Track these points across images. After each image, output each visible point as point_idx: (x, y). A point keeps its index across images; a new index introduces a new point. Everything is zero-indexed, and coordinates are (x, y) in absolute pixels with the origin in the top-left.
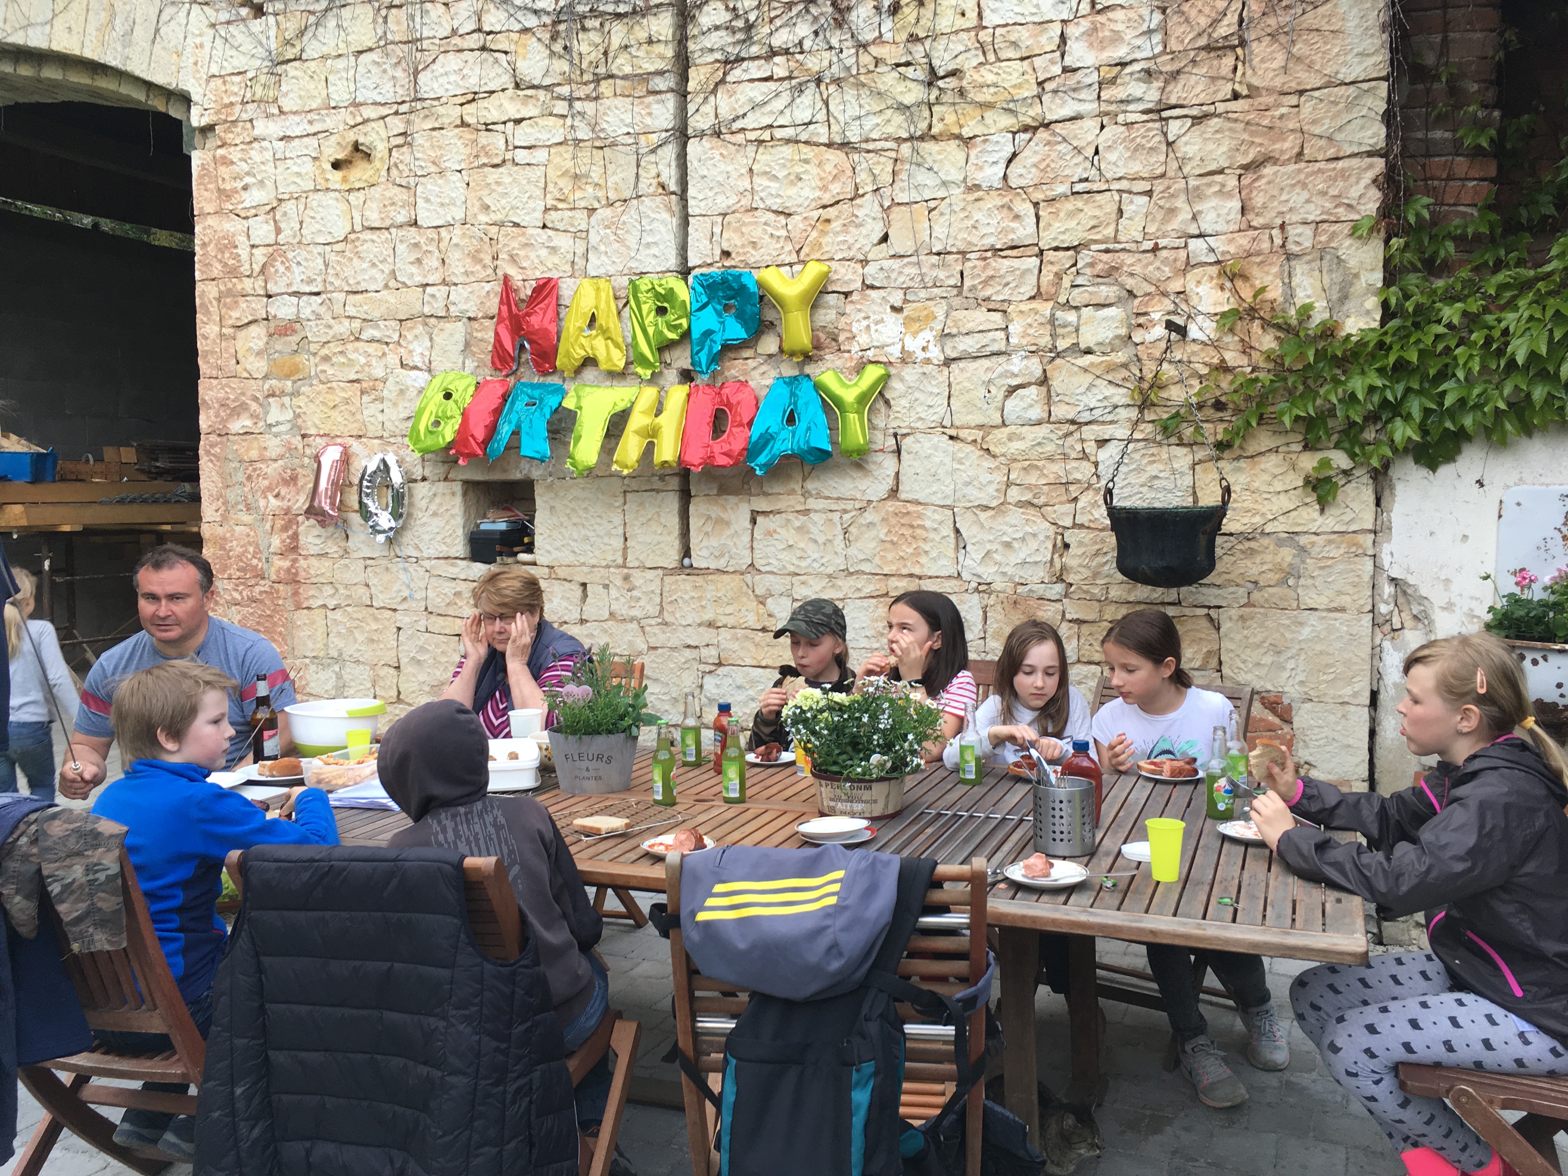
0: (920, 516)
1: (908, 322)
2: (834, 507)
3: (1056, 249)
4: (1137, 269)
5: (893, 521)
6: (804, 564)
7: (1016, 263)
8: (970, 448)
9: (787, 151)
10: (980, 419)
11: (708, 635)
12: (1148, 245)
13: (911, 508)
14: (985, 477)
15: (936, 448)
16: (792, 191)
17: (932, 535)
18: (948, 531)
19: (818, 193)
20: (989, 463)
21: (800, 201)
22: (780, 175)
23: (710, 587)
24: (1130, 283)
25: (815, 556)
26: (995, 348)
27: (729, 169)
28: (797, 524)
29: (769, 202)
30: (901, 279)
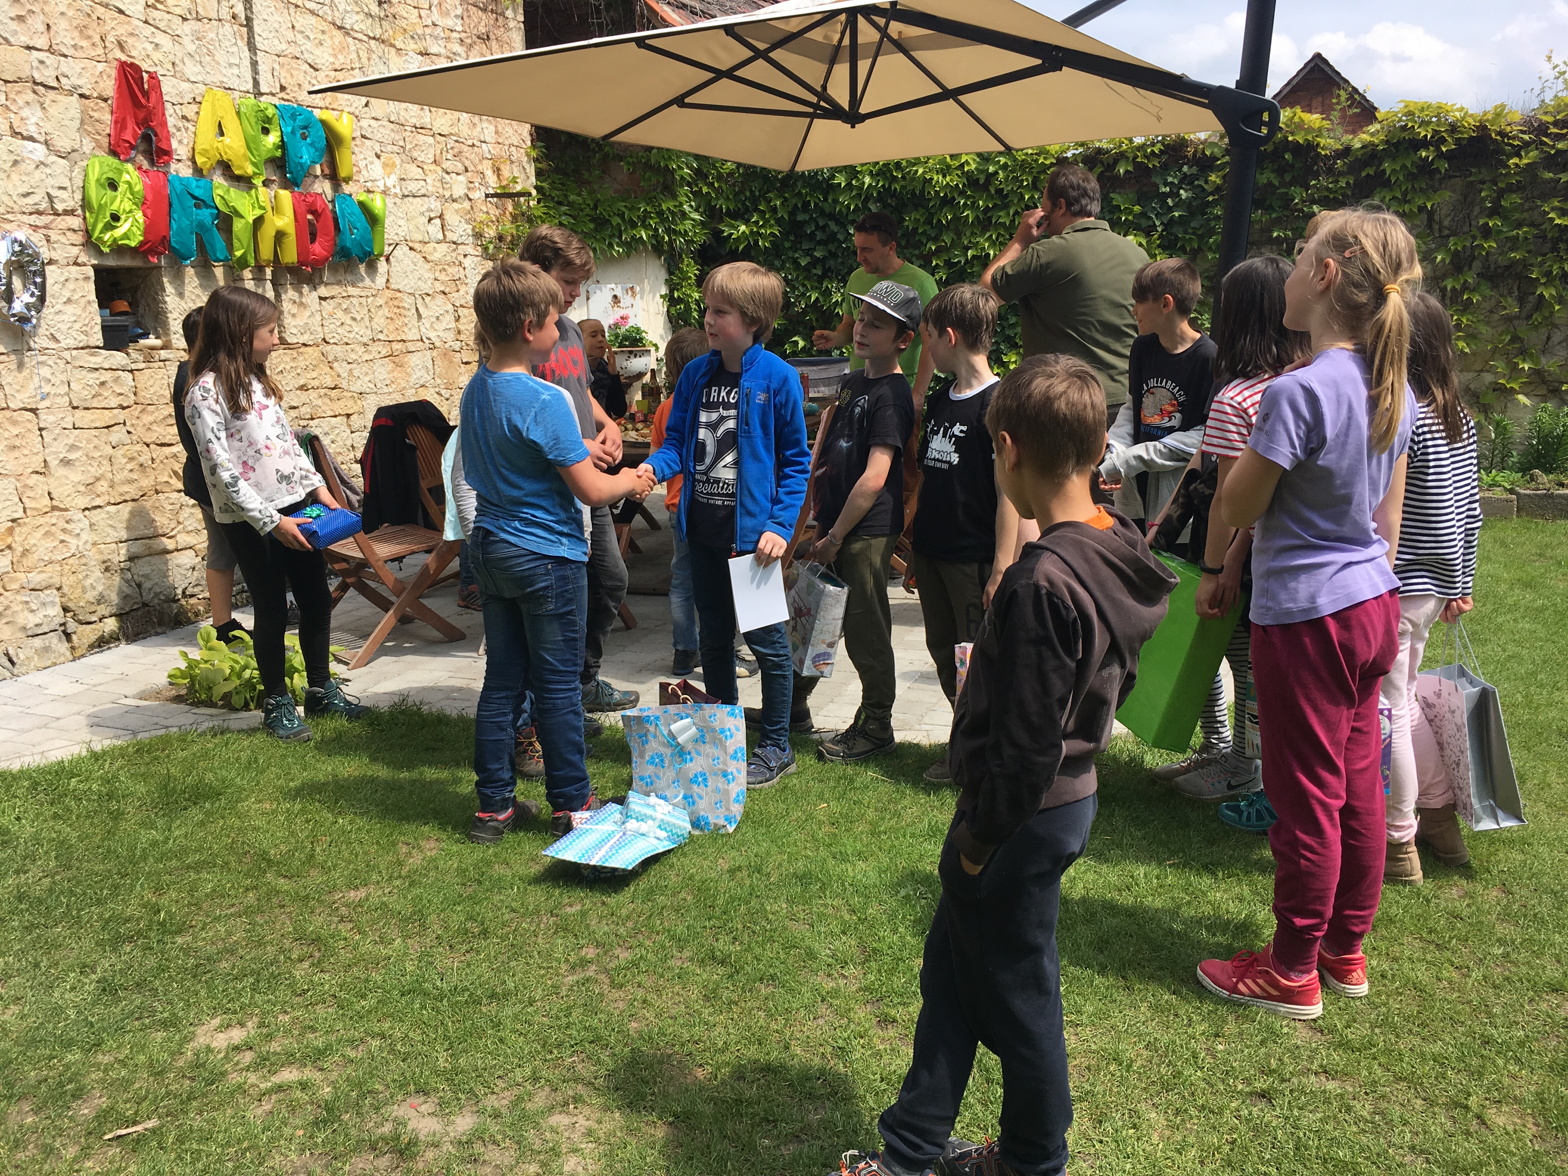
0: (402, 300)
1: (385, 165)
2: (362, 294)
3: (440, 134)
4: (468, 155)
5: (391, 303)
6: (351, 336)
7: (426, 138)
8: (419, 256)
9: (313, 20)
10: (420, 238)
11: (303, 396)
12: (470, 142)
13: (399, 295)
14: (426, 275)
15: (405, 254)
16: (318, 52)
17: (408, 313)
18: (414, 311)
19: (332, 60)
20: (427, 266)
21: (323, 61)
22: (312, 37)
23: (301, 358)
24: (467, 163)
25: (356, 330)
26: (423, 191)
27: (281, 20)
28: (345, 306)
29: (306, 55)
30: (379, 135)
